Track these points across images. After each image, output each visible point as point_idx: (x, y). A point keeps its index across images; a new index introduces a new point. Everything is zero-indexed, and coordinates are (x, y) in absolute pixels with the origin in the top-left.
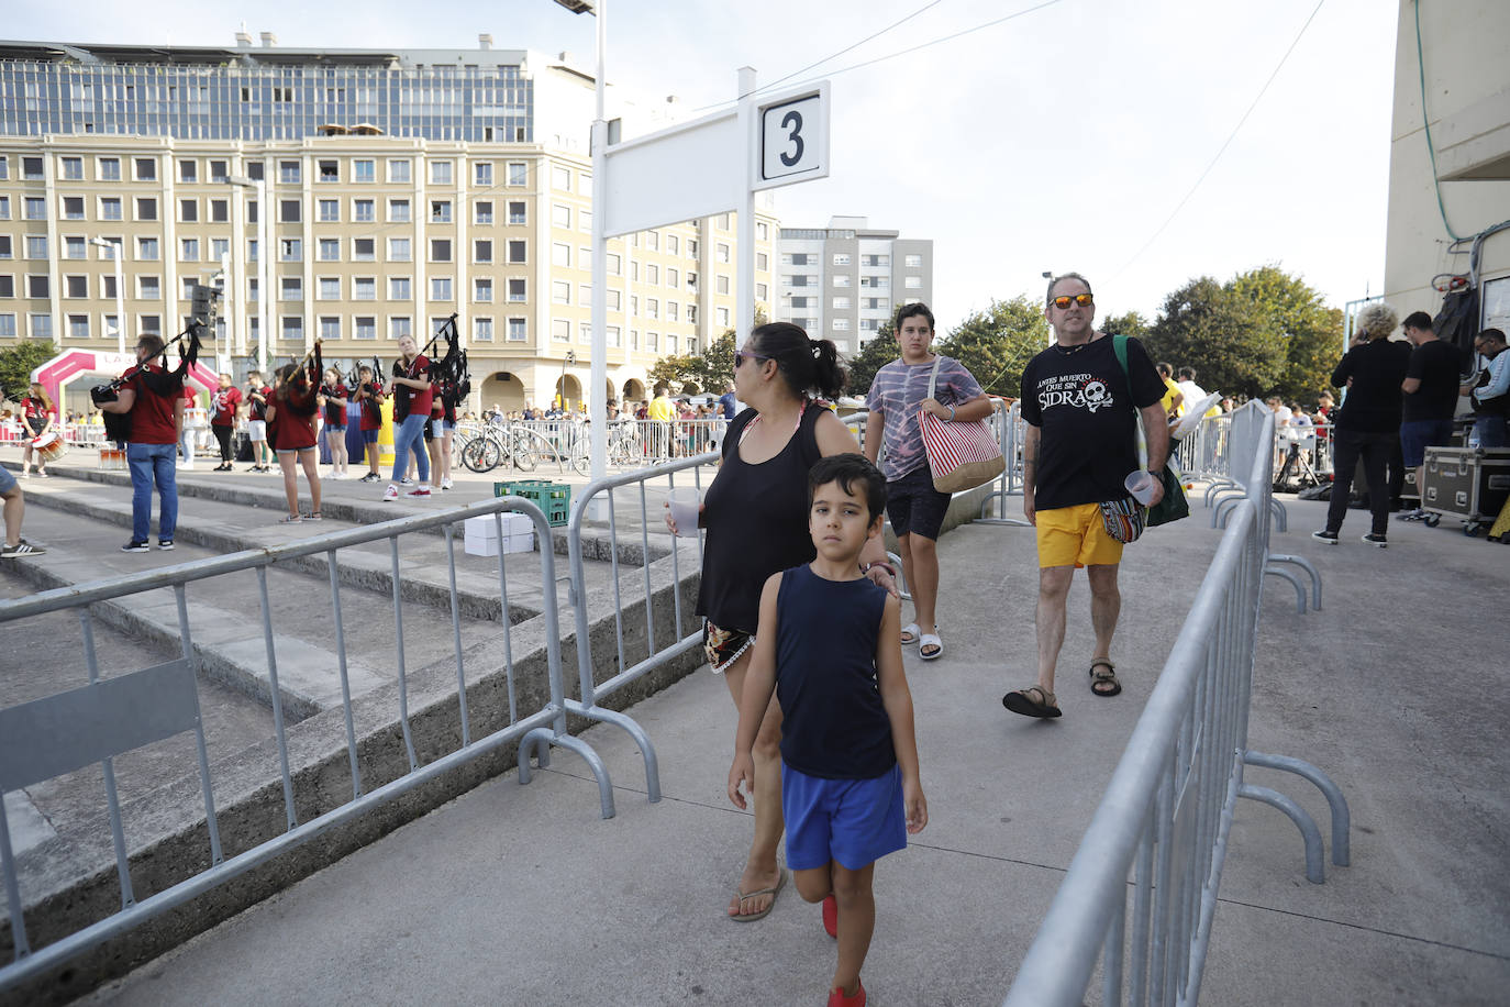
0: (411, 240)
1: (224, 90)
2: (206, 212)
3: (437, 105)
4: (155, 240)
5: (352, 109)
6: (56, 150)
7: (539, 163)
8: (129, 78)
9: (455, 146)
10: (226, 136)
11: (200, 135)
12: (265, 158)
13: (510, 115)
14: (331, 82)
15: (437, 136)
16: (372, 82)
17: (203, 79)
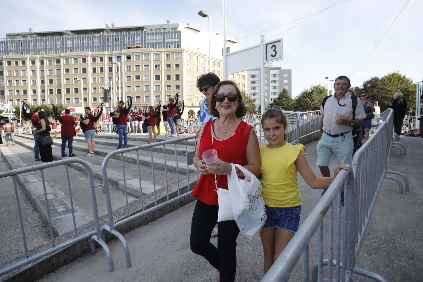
0: (150, 75)
1: (103, 39)
2: (98, 70)
3: (156, 39)
4: (86, 78)
5: (134, 42)
6: (63, 57)
7: (183, 53)
8: (80, 38)
9: (161, 50)
10: (103, 51)
11: (97, 50)
12: (113, 56)
13: (175, 41)
14: (129, 35)
15: (156, 47)
16: (139, 34)
17: (98, 37)
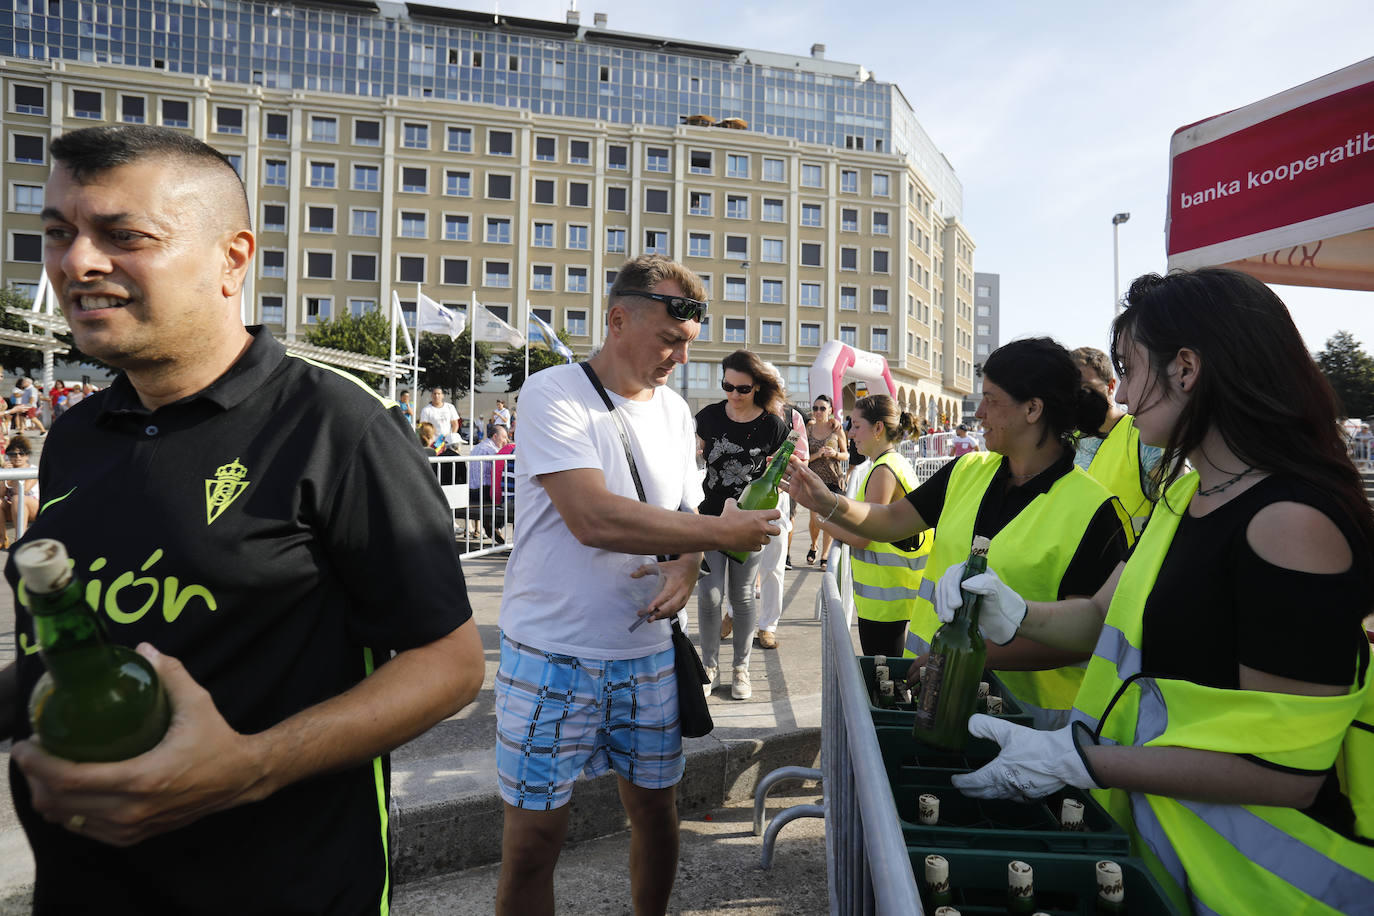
0: (785, 242)
2: (562, 195)
3: (801, 108)
4: (507, 221)
5: (717, 100)
6: (396, 114)
7: (901, 176)
9: (826, 150)
10: (583, 114)
12: (629, 143)
13: (871, 126)
14: (695, 72)
16: (736, 77)
